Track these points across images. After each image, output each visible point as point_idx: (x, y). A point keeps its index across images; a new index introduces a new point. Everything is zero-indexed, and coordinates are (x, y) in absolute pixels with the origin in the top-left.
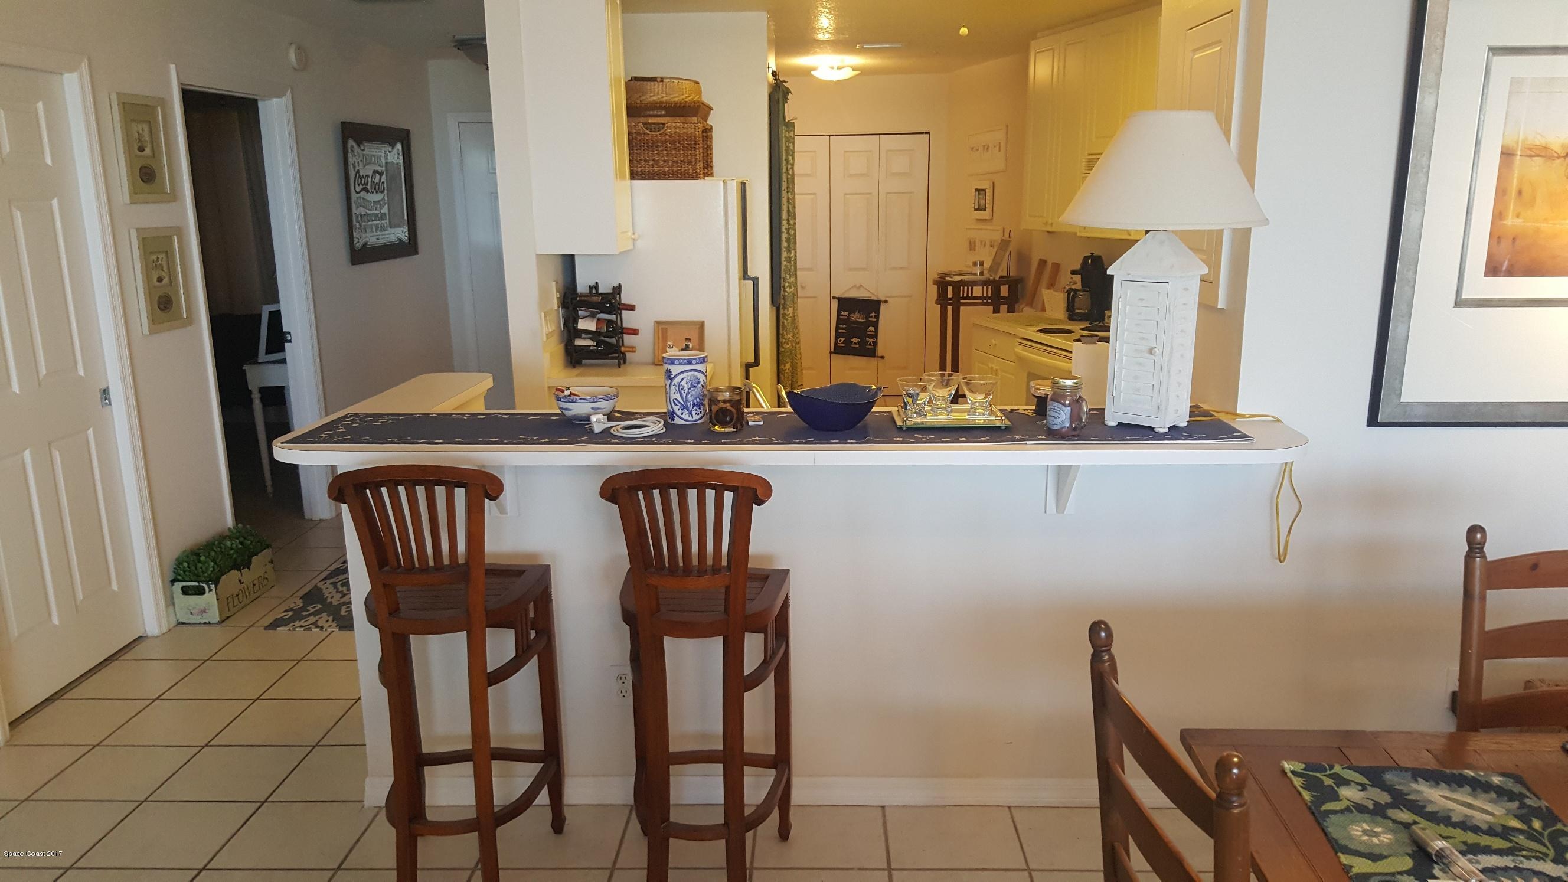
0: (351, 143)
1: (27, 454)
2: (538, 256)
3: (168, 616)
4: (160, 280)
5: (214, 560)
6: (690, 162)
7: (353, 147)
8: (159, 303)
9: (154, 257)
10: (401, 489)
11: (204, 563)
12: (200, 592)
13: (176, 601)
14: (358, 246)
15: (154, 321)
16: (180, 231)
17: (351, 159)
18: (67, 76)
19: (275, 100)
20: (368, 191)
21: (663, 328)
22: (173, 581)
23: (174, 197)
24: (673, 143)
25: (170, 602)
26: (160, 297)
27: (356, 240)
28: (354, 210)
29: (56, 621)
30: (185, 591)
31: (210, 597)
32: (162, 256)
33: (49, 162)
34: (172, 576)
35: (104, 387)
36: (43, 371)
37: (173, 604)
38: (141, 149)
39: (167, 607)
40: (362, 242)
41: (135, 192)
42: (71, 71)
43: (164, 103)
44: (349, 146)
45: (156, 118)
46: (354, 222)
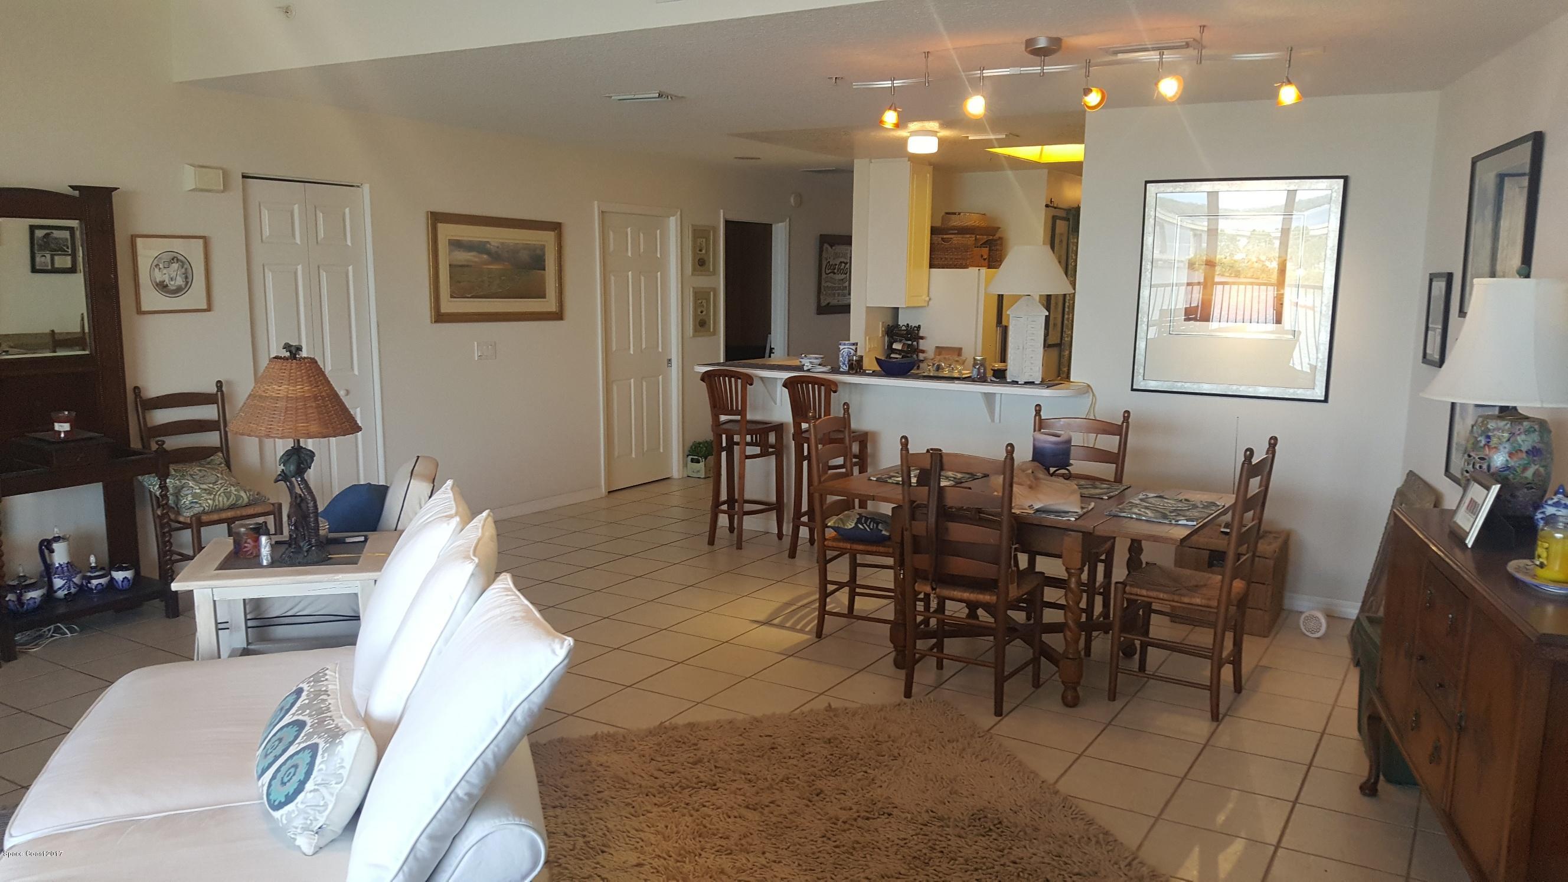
0: (826, 245)
1: (632, 380)
2: (867, 307)
3: (683, 471)
4: (702, 312)
5: (706, 447)
6: (964, 259)
7: (827, 248)
8: (699, 323)
9: (700, 301)
10: (733, 379)
11: (702, 448)
12: (698, 462)
13: (688, 465)
14: (823, 304)
15: (695, 331)
16: (715, 290)
17: (824, 255)
18: (671, 218)
19: (780, 224)
20: (834, 273)
21: (940, 350)
22: (688, 456)
23: (715, 272)
24: (955, 249)
25: (685, 465)
26: (701, 320)
27: (822, 301)
28: (823, 284)
29: (634, 456)
30: (692, 461)
31: (702, 464)
32: (704, 301)
33: (659, 256)
34: (688, 453)
35: (669, 358)
36: (644, 346)
37: (687, 466)
38: (701, 250)
39: (683, 467)
40: (826, 302)
41: (694, 270)
42: (673, 216)
43: (715, 229)
44: (824, 248)
45: (709, 236)
46: (822, 290)
